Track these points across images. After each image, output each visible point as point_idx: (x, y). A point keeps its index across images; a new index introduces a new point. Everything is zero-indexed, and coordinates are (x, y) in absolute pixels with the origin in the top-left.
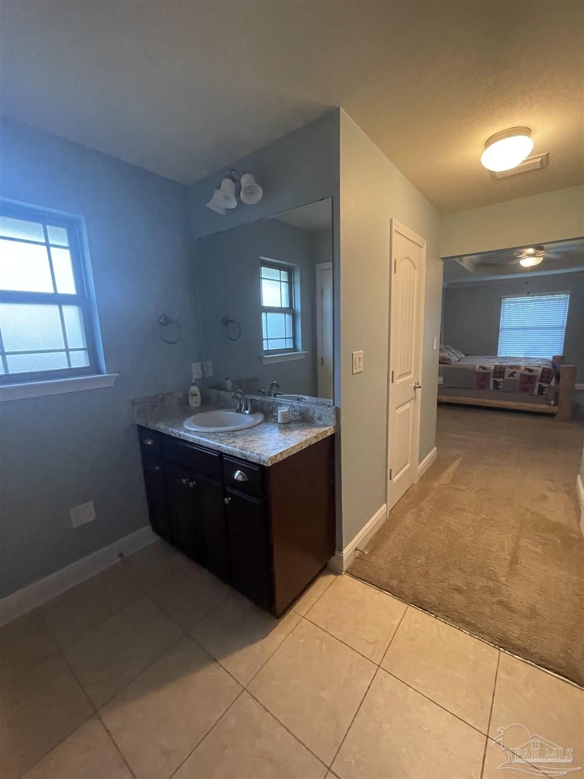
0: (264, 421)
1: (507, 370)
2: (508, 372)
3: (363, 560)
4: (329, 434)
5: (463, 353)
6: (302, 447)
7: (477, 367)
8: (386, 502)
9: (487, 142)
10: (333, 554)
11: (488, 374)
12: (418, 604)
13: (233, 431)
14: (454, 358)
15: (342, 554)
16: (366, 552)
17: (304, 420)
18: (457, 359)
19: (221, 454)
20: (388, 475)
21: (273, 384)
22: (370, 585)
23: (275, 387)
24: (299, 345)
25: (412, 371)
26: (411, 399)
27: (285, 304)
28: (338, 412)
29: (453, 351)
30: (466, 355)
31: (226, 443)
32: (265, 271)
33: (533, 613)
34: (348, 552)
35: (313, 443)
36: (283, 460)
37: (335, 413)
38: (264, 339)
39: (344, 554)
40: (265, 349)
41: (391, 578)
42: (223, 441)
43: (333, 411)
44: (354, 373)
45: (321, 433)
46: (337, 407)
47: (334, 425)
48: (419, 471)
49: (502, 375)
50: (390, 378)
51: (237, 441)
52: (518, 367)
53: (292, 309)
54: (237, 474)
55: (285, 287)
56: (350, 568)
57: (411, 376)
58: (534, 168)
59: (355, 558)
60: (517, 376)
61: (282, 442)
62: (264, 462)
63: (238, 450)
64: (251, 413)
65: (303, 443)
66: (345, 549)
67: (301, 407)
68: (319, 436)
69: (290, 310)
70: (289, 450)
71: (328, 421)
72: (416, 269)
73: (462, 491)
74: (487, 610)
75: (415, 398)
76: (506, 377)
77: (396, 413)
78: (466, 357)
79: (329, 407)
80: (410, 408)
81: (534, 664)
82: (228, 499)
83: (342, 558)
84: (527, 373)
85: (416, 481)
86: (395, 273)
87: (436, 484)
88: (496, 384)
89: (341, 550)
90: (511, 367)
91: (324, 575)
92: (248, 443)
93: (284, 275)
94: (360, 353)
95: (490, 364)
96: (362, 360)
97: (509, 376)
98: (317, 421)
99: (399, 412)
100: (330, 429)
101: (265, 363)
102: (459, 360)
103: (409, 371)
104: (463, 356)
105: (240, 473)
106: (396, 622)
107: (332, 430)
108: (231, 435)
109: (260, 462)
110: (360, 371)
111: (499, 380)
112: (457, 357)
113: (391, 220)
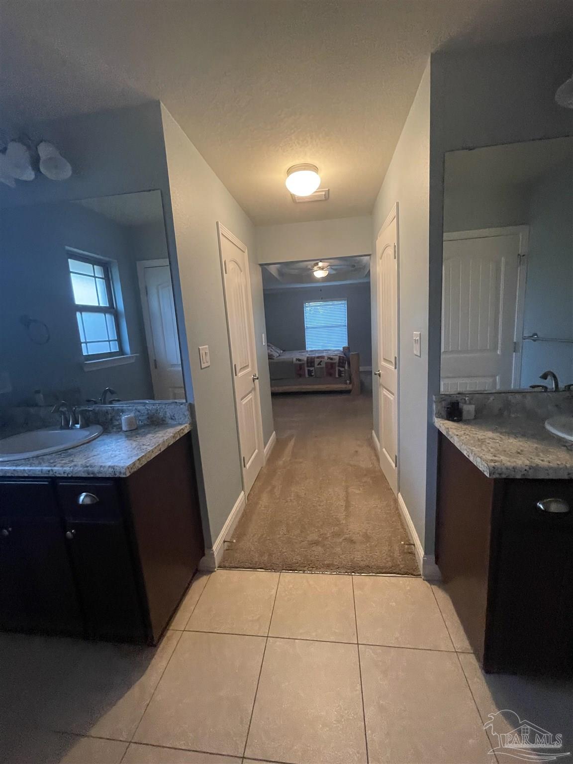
0: (103, 432)
1: (315, 360)
2: (317, 361)
3: (232, 550)
4: (186, 431)
5: (282, 350)
6: (160, 450)
7: (294, 360)
8: (243, 489)
9: (288, 170)
10: (203, 555)
11: (304, 364)
12: (288, 568)
13: (66, 450)
14: (275, 354)
15: (213, 551)
16: (234, 541)
17: (155, 422)
18: (278, 355)
19: (54, 480)
20: (242, 462)
21: (106, 392)
22: (244, 569)
23: (108, 394)
24: (127, 348)
25: (250, 364)
26: (252, 390)
27: (104, 303)
28: (191, 408)
29: (273, 348)
30: (283, 351)
31: (61, 465)
32: (73, 265)
33: (367, 537)
34: (217, 546)
35: (172, 443)
36: (142, 467)
37: (190, 410)
38: (83, 343)
39: (214, 550)
40: (85, 353)
41: (262, 556)
42: (55, 464)
43: (187, 408)
44: (203, 367)
45: (178, 432)
46: (190, 403)
47: (189, 422)
48: (265, 455)
49: (313, 364)
50: (233, 371)
51: (75, 460)
52: (322, 357)
53: (114, 308)
54: (82, 498)
55: (101, 283)
56: (220, 563)
57: (249, 370)
58: (319, 199)
59: (224, 550)
60: (323, 365)
61: (136, 448)
62: (120, 473)
63: (81, 469)
64: (81, 427)
65: (161, 445)
66: (215, 545)
67: (148, 410)
68: (176, 435)
69: (111, 309)
70: (148, 455)
71: (183, 419)
72: (241, 271)
73: (301, 463)
74: (338, 550)
75: (254, 389)
76: (316, 366)
77: (242, 403)
78: (284, 352)
79: (182, 404)
80: (251, 398)
81: (374, 574)
82: (71, 532)
83: (213, 554)
84: (329, 361)
85: (264, 464)
86: (226, 273)
87: (281, 463)
88: (310, 372)
89: (211, 547)
90: (318, 357)
91: (198, 579)
92: (91, 458)
93: (98, 271)
94: (206, 348)
95: (304, 357)
96: (208, 353)
97: (318, 365)
98: (170, 421)
99: (244, 403)
100: (186, 427)
101: (86, 370)
102: (280, 356)
103: (247, 364)
104: (282, 351)
105: (86, 496)
106: (274, 592)
107: (188, 428)
108: (62, 454)
109: (115, 475)
110: (208, 366)
111: (312, 369)
112: (277, 353)
113: (217, 223)
